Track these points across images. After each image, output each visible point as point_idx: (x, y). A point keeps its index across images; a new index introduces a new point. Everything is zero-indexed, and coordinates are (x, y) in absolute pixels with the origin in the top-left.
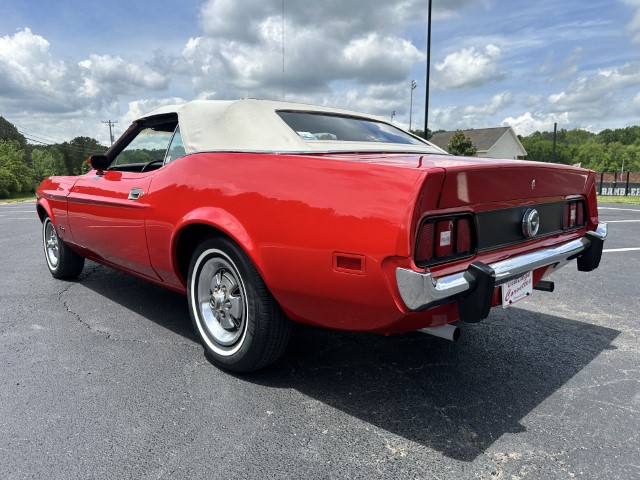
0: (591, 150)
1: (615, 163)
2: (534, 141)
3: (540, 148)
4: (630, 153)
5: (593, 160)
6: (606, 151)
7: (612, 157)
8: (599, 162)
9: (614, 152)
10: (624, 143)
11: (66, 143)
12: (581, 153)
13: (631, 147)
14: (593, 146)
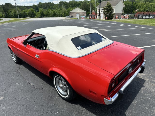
0: (141, 4)
1: (147, 8)
2: (127, 2)
3: (129, 4)
4: (151, 5)
5: (141, 7)
6: (145, 4)
7: (146, 6)
8: (143, 7)
9: (147, 5)
10: (150, 2)
11: (3, 5)
12: (139, 5)
13: (151, 3)
14: (142, 3)
